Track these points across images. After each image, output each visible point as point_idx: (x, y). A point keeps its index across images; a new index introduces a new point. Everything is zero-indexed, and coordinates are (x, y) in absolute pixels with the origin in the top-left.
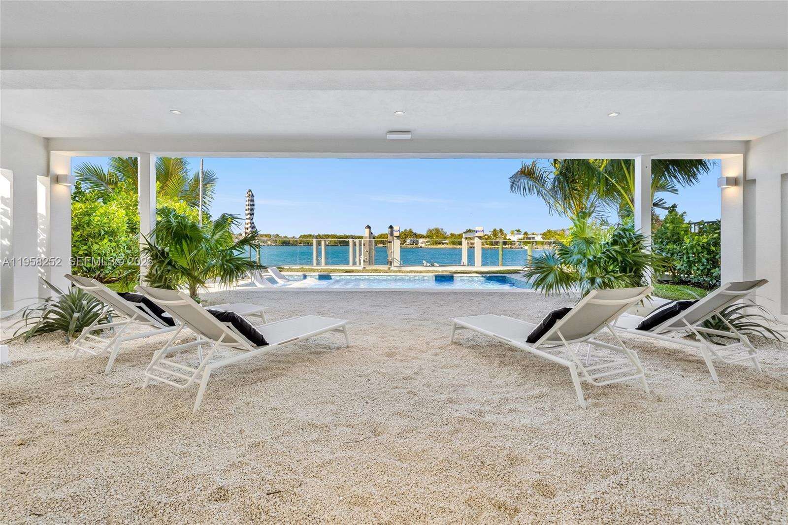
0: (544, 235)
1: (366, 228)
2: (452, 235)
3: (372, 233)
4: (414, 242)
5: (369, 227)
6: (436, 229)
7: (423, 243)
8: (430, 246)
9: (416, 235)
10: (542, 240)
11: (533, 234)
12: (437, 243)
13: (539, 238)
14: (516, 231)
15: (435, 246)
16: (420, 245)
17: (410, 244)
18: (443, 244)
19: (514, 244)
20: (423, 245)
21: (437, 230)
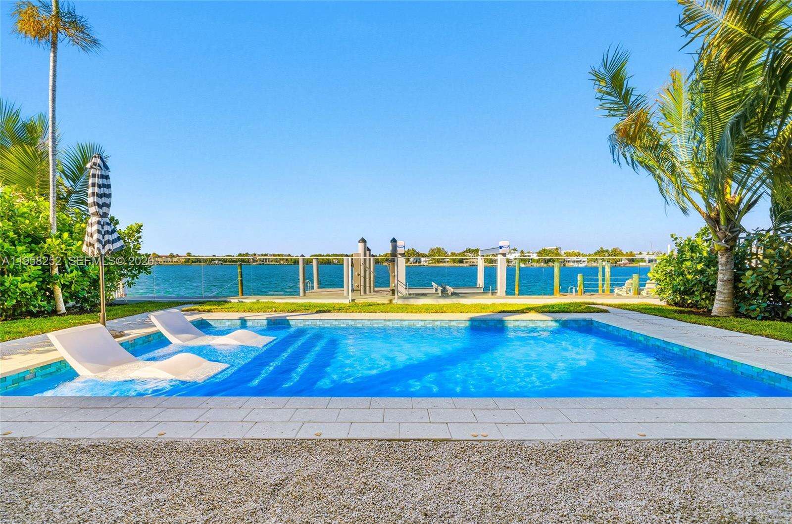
0: (540, 253)
1: (359, 242)
2: (453, 254)
3: (369, 250)
4: (417, 261)
5: (363, 241)
6: (438, 248)
7: (425, 261)
8: (432, 264)
9: (419, 255)
10: (537, 258)
11: (529, 253)
12: (439, 261)
13: (535, 256)
14: (513, 250)
15: (437, 265)
16: (422, 263)
17: (414, 263)
18: (445, 262)
19: (511, 262)
20: (426, 264)
21: (439, 250)
